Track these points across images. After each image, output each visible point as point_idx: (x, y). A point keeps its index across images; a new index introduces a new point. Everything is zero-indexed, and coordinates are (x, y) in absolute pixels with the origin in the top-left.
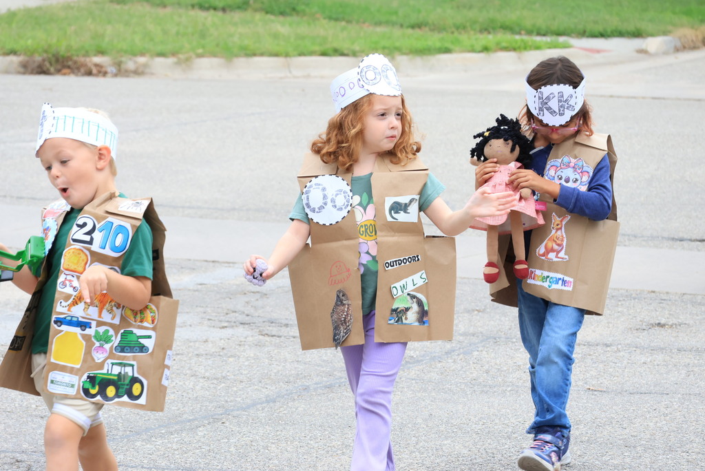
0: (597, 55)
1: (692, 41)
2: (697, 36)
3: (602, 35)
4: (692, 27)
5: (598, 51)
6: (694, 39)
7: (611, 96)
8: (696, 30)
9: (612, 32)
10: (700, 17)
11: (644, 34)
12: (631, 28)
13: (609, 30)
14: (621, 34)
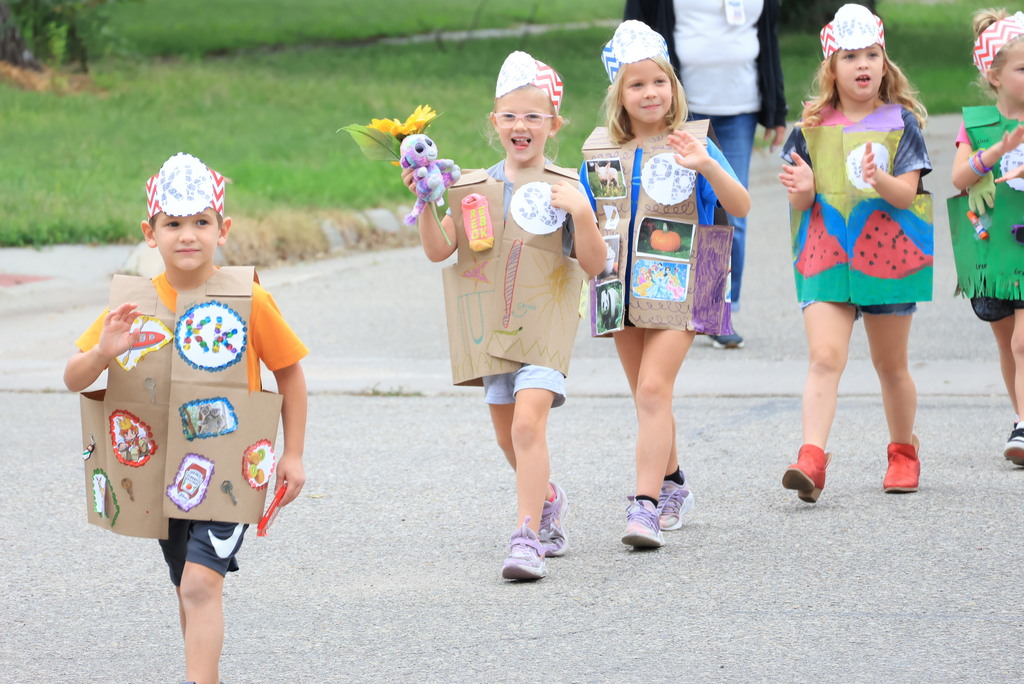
0: (15, 290)
1: (251, 247)
2: (262, 235)
3: (28, 241)
4: (250, 215)
5: (18, 281)
6: (256, 243)
7: (47, 391)
8: (261, 220)
9: (51, 232)
10: (270, 189)
11: (130, 237)
12: (99, 220)
13: (44, 227)
14: (73, 236)
